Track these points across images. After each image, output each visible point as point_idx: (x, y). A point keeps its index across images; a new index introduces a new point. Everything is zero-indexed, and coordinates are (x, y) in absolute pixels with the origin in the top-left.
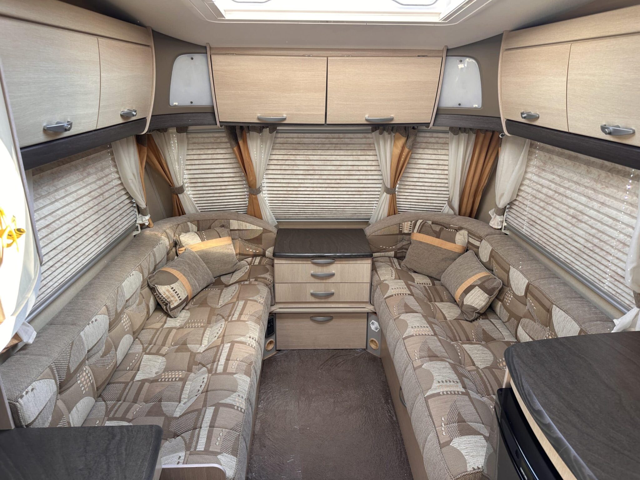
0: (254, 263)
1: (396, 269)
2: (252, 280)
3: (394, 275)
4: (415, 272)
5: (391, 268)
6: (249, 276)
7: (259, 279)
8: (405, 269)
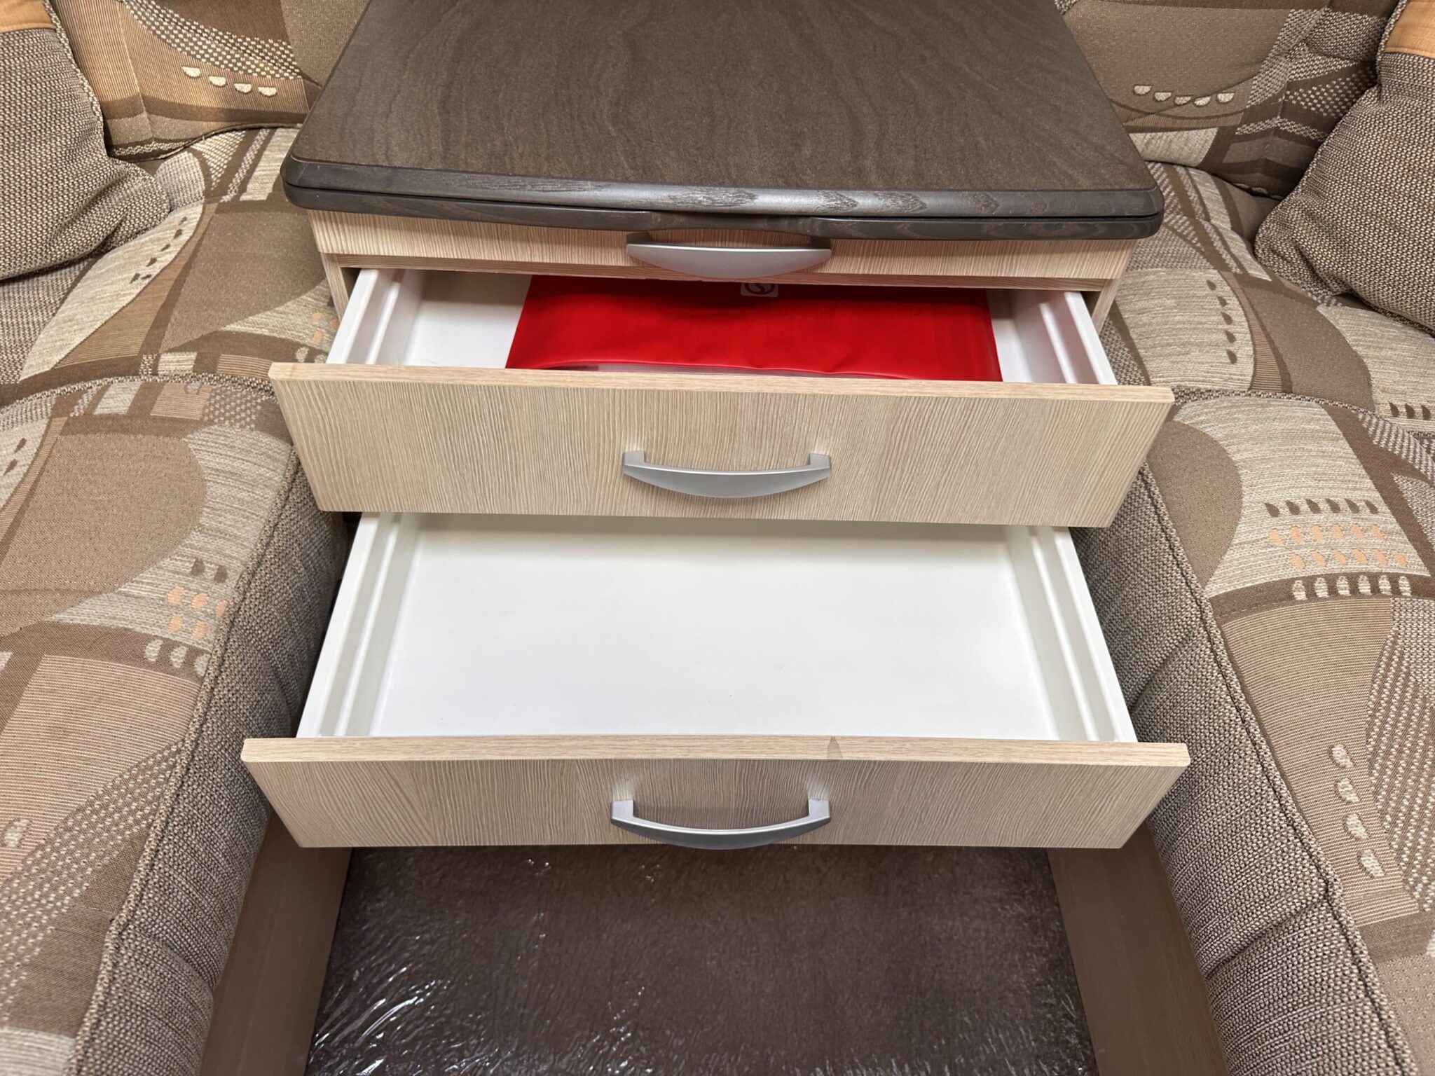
0: (242, 189)
1: (1245, 281)
2: (175, 363)
3: (1245, 350)
4: (1352, 297)
5: (1214, 275)
6: (160, 323)
7: (229, 362)
8: (1293, 278)
